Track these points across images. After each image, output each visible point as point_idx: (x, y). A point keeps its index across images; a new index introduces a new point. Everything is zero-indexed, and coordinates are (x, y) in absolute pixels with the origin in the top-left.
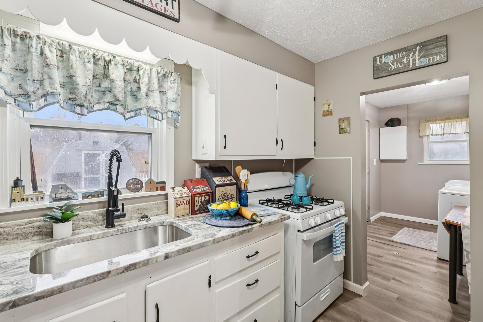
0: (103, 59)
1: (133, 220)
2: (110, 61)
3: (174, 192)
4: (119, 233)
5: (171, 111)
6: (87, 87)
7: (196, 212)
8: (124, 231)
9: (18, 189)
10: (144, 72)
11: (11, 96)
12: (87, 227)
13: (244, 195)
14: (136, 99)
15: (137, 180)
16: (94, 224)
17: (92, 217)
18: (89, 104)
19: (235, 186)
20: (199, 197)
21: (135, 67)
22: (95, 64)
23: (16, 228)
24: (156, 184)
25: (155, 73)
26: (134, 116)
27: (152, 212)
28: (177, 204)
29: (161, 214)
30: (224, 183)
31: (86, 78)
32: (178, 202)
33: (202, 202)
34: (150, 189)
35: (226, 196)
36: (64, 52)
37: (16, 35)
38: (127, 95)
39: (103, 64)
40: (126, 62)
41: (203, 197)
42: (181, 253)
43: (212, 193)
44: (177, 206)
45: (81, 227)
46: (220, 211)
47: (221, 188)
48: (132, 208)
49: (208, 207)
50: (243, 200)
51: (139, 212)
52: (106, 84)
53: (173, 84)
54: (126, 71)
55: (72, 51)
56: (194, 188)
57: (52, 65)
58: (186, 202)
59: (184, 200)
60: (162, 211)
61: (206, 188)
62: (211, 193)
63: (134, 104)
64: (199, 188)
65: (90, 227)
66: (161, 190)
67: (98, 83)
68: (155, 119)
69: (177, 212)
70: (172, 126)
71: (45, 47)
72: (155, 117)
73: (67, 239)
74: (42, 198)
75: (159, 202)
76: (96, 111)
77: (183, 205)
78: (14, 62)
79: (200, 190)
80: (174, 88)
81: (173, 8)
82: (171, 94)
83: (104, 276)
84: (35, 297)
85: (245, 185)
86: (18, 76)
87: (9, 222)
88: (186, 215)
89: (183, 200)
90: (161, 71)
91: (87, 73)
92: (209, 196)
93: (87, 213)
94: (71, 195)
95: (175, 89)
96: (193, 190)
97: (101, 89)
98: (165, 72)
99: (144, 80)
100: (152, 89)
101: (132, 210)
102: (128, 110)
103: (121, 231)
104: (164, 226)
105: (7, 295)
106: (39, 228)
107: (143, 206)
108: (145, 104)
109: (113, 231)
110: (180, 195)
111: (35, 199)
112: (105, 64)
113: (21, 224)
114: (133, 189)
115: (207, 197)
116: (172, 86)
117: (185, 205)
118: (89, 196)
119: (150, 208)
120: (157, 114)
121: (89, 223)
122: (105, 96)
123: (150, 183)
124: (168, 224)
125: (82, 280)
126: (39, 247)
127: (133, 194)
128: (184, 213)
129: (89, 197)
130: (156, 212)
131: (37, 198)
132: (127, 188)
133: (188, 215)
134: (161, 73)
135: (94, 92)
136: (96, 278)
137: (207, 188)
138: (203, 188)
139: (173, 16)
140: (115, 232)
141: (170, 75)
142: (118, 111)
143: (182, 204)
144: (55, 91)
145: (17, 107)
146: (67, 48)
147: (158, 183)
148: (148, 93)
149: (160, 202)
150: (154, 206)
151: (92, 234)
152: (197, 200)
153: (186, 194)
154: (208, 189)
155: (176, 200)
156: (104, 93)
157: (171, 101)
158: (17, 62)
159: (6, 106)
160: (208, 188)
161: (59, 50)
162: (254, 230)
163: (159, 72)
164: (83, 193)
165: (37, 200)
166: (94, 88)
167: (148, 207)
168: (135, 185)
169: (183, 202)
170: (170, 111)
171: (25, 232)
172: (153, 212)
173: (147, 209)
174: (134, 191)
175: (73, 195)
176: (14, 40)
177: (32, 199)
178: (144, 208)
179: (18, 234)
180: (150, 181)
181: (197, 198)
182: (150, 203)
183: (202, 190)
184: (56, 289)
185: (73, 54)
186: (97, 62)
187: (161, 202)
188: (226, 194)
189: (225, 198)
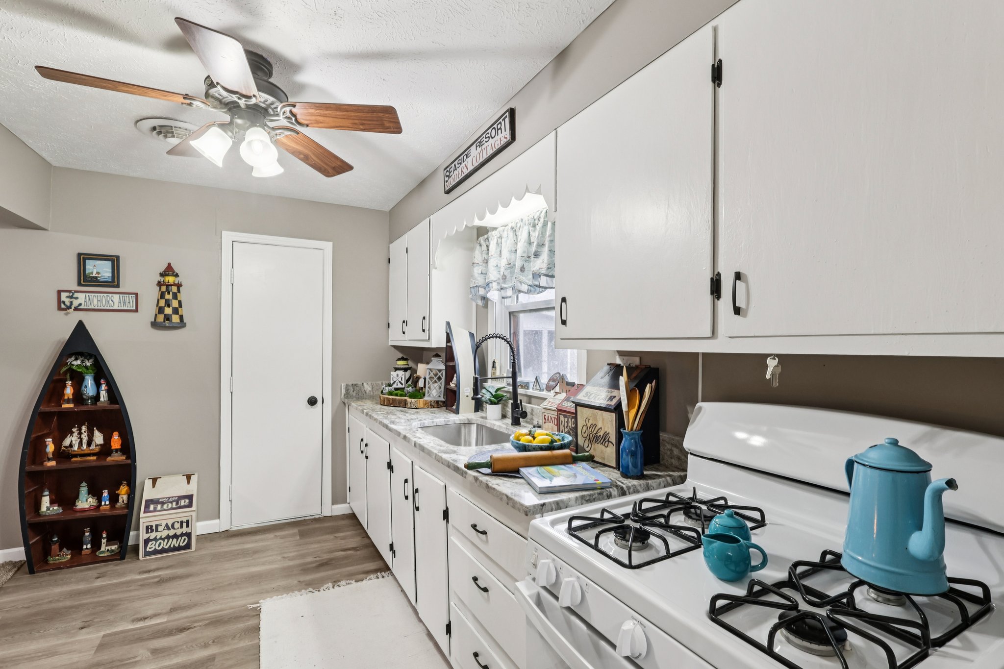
9: (494, 369)
19: (613, 415)
20: (565, 418)
24: (566, 385)
28: (545, 419)
32: (546, 415)
33: (569, 428)
35: (595, 432)
41: (570, 420)
44: (545, 421)
47: (585, 409)
58: (554, 419)
77: (551, 422)
81: (505, 130)
85: (630, 418)
89: (551, 415)
117: (553, 423)
139: (506, 140)
147: (567, 383)
152: (562, 421)
168: (552, 382)
169: (551, 418)
174: (548, 389)
181: (562, 418)
188: (594, 427)
189: (593, 435)
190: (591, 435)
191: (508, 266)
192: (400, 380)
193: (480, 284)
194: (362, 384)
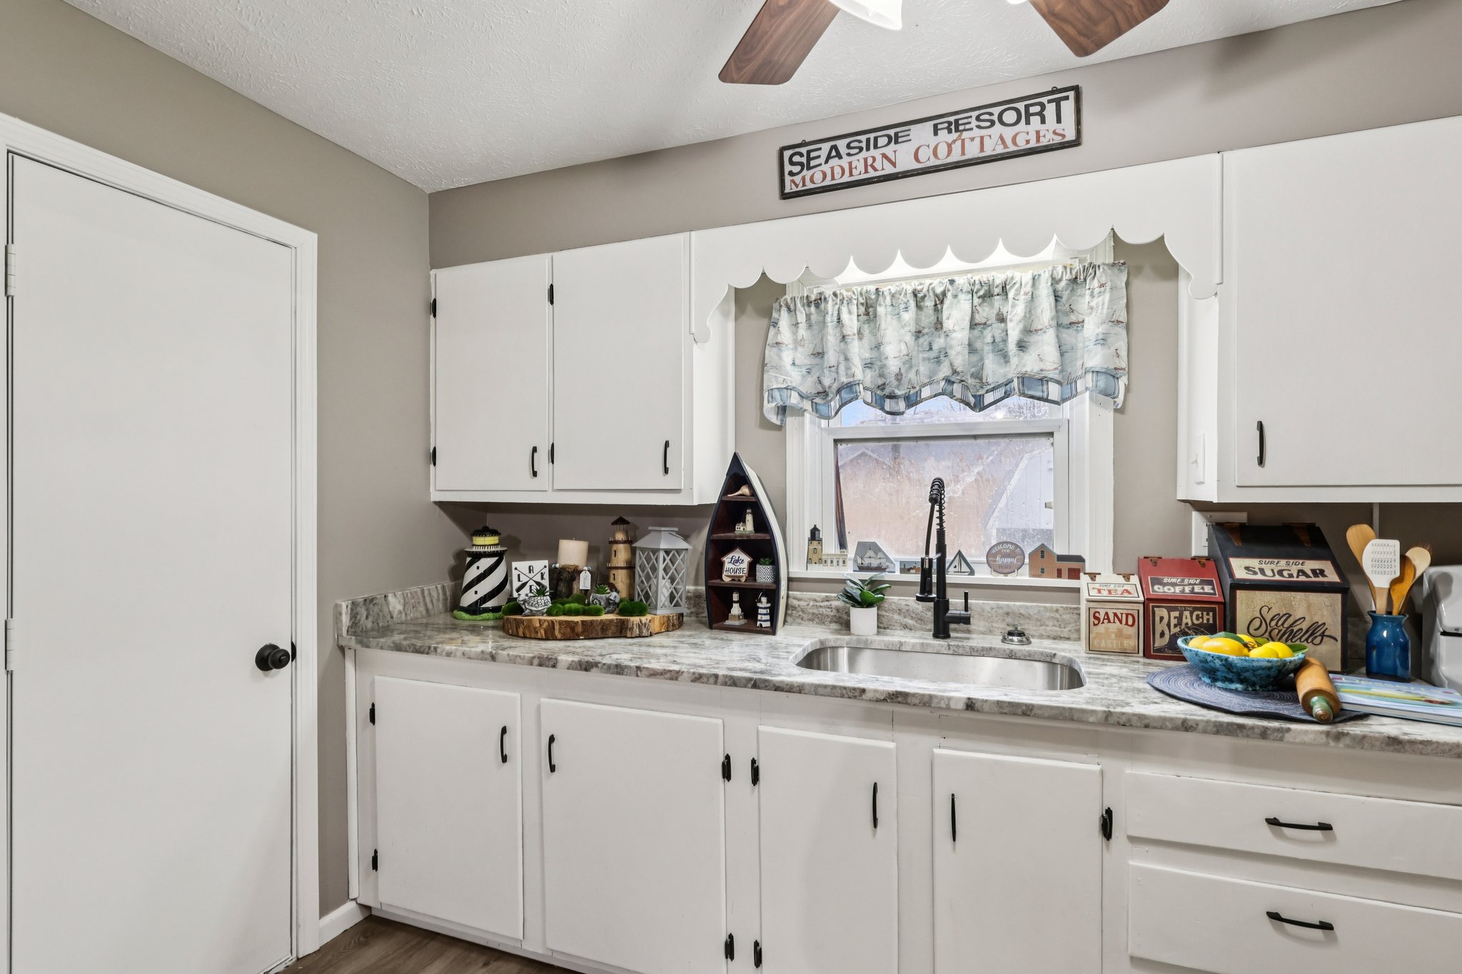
0: (931, 294)
1: (995, 635)
2: (944, 294)
3: (1090, 586)
4: (951, 652)
5: (1092, 370)
6: (901, 359)
7: (1159, 650)
8: (961, 651)
9: (815, 543)
10: (1018, 291)
11: (807, 398)
12: (905, 627)
13: (1385, 634)
14: (1005, 357)
15: (1012, 547)
16: (918, 625)
17: (915, 611)
18: (908, 390)
19: (1339, 596)
20: (1170, 610)
21: (997, 287)
22: (919, 307)
23: (811, 604)
24: (1058, 560)
25: (1047, 283)
26: (1002, 399)
27: (1043, 627)
28: (1098, 619)
29: (1068, 639)
30: (1277, 578)
31: (900, 341)
32: (1099, 613)
33: (1183, 626)
34: (1043, 572)
35: (1286, 625)
36: (869, 305)
37: (809, 304)
38: (985, 354)
39: (933, 303)
40: (977, 282)
41: (1187, 613)
42: (1005, 711)
43: (1224, 604)
44: (1096, 622)
45: (896, 624)
46: (1201, 658)
47: (1257, 593)
48: (992, 608)
49: (1180, 642)
50: (1374, 653)
51: (1009, 620)
52: (939, 343)
53: (1099, 296)
54: (976, 301)
55: (881, 299)
56: (1157, 582)
57: (849, 336)
58: (1124, 616)
59: (1121, 610)
60: (1070, 631)
61: (1203, 588)
62: (1222, 606)
63: (1002, 371)
64: (1174, 585)
65: (911, 629)
66: (1069, 578)
67: (926, 344)
68: (1039, 399)
69: (1094, 638)
70: (1106, 409)
71: (843, 308)
72: (1039, 394)
73: (864, 638)
74: (844, 562)
75: (1062, 605)
76: (926, 399)
77: (1114, 622)
78: (811, 345)
79: (1178, 589)
80: (1100, 307)
81: (1059, 120)
82: (1092, 328)
83: (856, 694)
84: (774, 685)
85: (1394, 597)
86: (817, 365)
87: (804, 593)
88: (1124, 653)
89: (1115, 611)
90: (1064, 273)
91: (903, 331)
92: (1211, 614)
93: (906, 600)
94: (884, 563)
95: (1102, 309)
96: (1153, 586)
97: (933, 354)
98: (1077, 272)
99: (1015, 312)
100: (1039, 327)
101: (993, 612)
102: (989, 387)
103: (956, 650)
104: (1051, 665)
105: (755, 672)
106: (838, 610)
107: (1018, 610)
108: (1015, 369)
109: (939, 644)
110: (1105, 595)
111: (835, 563)
112: (935, 301)
113: (818, 599)
114: (1000, 566)
115: (1202, 614)
116: (1093, 304)
117: (1121, 623)
118: (911, 569)
119: (1036, 616)
120: (1045, 387)
121: (910, 622)
122: (939, 366)
123: (1043, 557)
124: (1065, 662)
125: (826, 687)
126: (825, 638)
127: (1001, 577)
128: (1117, 644)
129: (912, 571)
130: (1052, 631)
131: (838, 562)
132: (988, 563)
133: (1131, 655)
134: (1064, 279)
135: (921, 364)
136: (844, 692)
137: (1208, 589)
138: (1190, 584)
139: (1060, 138)
140: (944, 648)
141: (1091, 274)
142: (955, 396)
143: (1112, 621)
144: (852, 380)
145: (814, 413)
146: (873, 297)
147: (1061, 558)
148: (1025, 339)
149: (1065, 606)
150: (1048, 614)
151: (903, 640)
152: (1162, 618)
153: (1126, 594)
154: (1212, 591)
155: (1092, 605)
156: (938, 361)
157: (1091, 344)
158: (815, 342)
159: (803, 415)
160: (1213, 589)
161: (862, 304)
162: (1288, 736)
163: (1059, 277)
164: (901, 562)
165: (838, 565)
166: (921, 356)
167: (1032, 614)
168: (1004, 558)
169: (1115, 615)
170: (1088, 371)
171: (821, 612)
172: (1045, 629)
173: (1029, 618)
174: (1001, 570)
175: (888, 564)
176: (808, 312)
177: (832, 562)
178: (1020, 614)
179: (813, 614)
180: (1042, 552)
181: (1161, 612)
182: (1039, 604)
183: (1183, 591)
184: (796, 685)
185: (882, 303)
186: (922, 304)
187: (1067, 607)
188: (1285, 618)
189: (1280, 631)
190: (1276, 631)
191: (907, 358)
192: (538, 578)
193: (794, 385)
194: (385, 596)
